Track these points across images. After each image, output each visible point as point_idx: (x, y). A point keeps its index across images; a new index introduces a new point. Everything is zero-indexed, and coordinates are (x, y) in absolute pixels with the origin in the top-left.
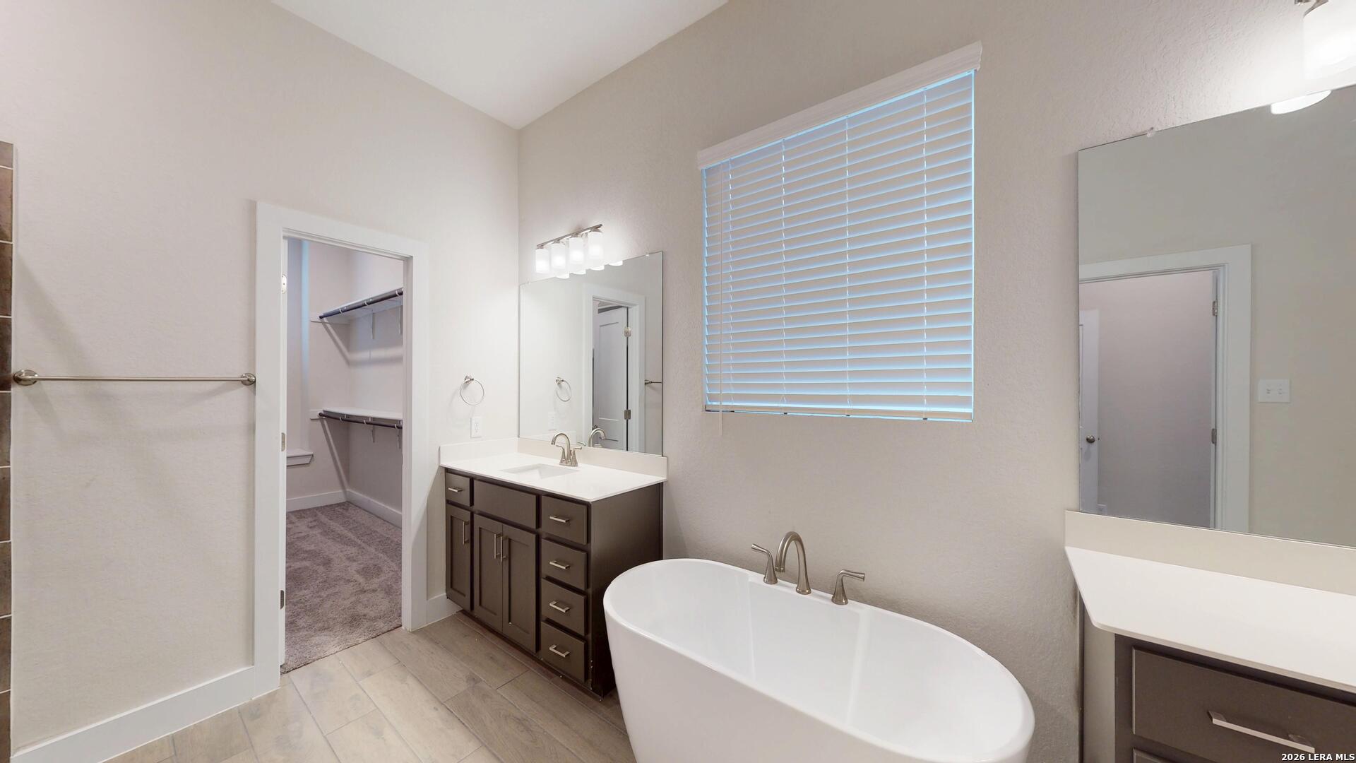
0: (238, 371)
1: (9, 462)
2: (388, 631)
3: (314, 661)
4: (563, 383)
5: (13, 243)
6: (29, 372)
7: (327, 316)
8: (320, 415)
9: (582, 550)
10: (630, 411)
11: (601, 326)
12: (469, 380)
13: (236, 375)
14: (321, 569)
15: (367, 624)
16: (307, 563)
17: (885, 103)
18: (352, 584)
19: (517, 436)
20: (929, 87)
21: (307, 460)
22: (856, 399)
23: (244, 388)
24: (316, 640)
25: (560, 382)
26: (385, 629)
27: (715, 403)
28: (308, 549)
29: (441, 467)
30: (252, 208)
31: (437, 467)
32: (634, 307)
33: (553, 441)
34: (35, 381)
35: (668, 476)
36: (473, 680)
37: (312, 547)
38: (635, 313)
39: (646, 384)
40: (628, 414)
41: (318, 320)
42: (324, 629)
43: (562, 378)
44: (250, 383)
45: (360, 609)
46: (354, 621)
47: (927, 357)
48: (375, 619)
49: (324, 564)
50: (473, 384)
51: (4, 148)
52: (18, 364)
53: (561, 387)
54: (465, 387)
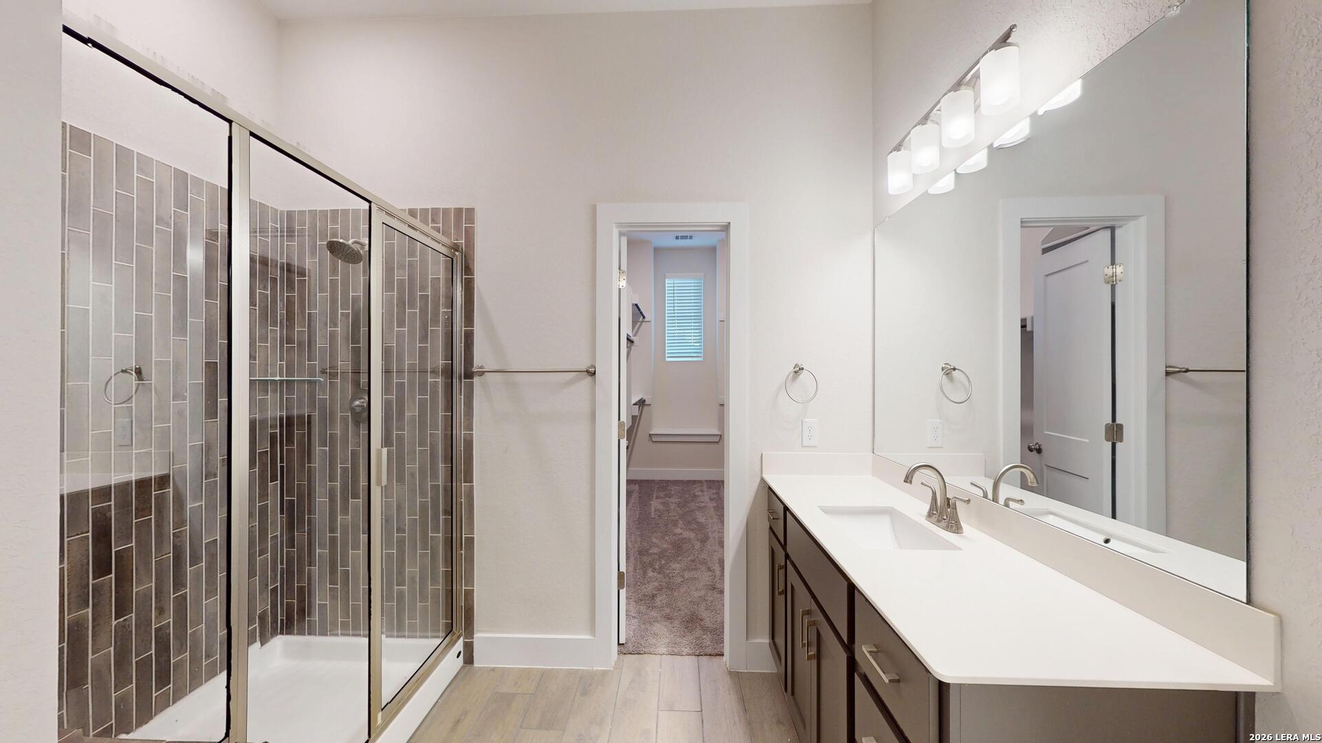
0: (585, 364)
1: (472, 429)
2: (710, 655)
3: (645, 653)
4: (955, 373)
5: (475, 277)
6: (481, 367)
10: (1120, 427)
11: (1047, 275)
12: (798, 370)
13: (584, 368)
14: (698, 545)
18: (710, 573)
19: (871, 450)
21: (717, 439)
23: (589, 379)
24: (657, 628)
25: (949, 371)
26: (709, 651)
28: (700, 520)
30: (594, 210)
31: (758, 479)
32: (1132, 225)
33: (907, 477)
38: (1133, 238)
39: (1168, 373)
40: (1115, 432)
42: (668, 618)
43: (954, 364)
44: (592, 374)
45: (702, 611)
46: (692, 623)
48: (707, 631)
50: (803, 375)
51: (471, 211)
52: (477, 361)
53: (951, 379)
54: (794, 379)
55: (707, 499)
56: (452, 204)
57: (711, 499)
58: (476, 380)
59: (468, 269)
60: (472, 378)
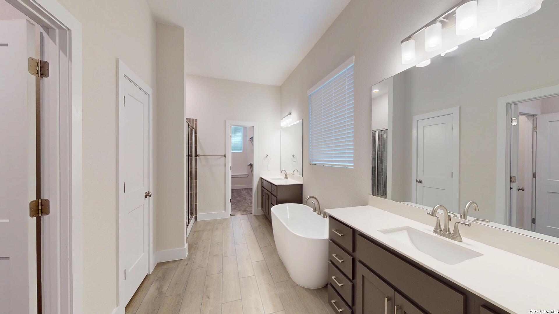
0: (223, 154)
1: (197, 168)
2: (250, 214)
3: (236, 215)
6: (199, 155)
7: (251, 138)
8: (250, 164)
9: (276, 197)
12: (267, 156)
13: (223, 155)
15: (246, 212)
16: (242, 199)
17: (339, 74)
20: (348, 68)
21: (247, 176)
22: (336, 161)
23: (224, 157)
24: (237, 212)
25: (293, 156)
27: (313, 162)
29: (260, 177)
30: (225, 121)
31: (259, 177)
33: (281, 172)
34: (199, 156)
35: (303, 182)
36: (260, 225)
37: (244, 196)
41: (249, 139)
42: (239, 211)
44: (225, 156)
45: (247, 209)
46: (245, 211)
47: (347, 149)
48: (248, 211)
49: (245, 200)
50: (268, 156)
51: (196, 120)
52: (198, 154)
53: (294, 157)
54: (266, 157)
55: (245, 192)
56: (192, 118)
57: (246, 192)
58: (198, 157)
59: (196, 133)
60: (197, 157)
